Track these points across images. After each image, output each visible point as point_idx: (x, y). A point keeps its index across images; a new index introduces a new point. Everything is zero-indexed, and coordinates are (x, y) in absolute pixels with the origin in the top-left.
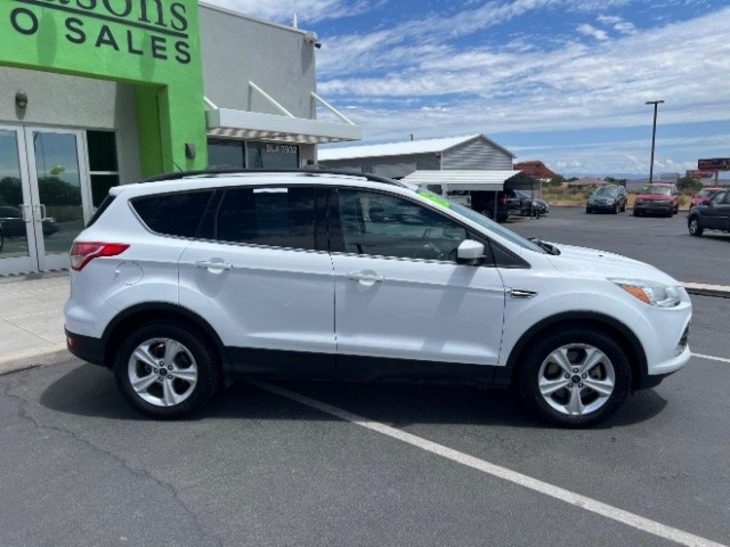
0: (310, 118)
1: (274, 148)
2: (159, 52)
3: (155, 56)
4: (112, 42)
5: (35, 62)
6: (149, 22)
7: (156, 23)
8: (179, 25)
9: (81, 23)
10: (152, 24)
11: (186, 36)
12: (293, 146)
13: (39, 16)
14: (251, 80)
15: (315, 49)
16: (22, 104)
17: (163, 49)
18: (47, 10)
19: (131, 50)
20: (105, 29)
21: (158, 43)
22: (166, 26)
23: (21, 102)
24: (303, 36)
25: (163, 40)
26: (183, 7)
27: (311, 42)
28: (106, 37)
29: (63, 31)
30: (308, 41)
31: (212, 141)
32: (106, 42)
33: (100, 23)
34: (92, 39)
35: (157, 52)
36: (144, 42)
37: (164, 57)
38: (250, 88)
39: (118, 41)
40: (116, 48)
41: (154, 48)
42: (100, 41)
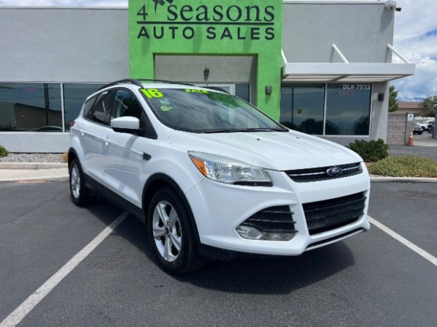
0: (386, 61)
1: (350, 87)
2: (255, 36)
3: (253, 38)
4: (230, 36)
5: (191, 51)
6: (251, 20)
7: (255, 20)
8: (269, 18)
9: (214, 29)
10: (253, 21)
11: (273, 24)
12: (367, 84)
13: (195, 29)
14: (335, 44)
15: (396, 13)
16: (206, 73)
17: (258, 34)
18: (199, 25)
19: (239, 38)
20: (226, 29)
21: (255, 31)
22: (261, 20)
23: (207, 72)
24: (383, 6)
25: (258, 29)
26: (272, 7)
27: (391, 8)
28: (226, 33)
29: (205, 34)
30: (389, 8)
31: (284, 85)
32: (226, 36)
33: (224, 26)
34: (219, 36)
35: (254, 35)
36: (247, 33)
37: (258, 38)
38: (333, 49)
39: (232, 35)
40: (231, 38)
41: (252, 33)
42: (223, 36)
